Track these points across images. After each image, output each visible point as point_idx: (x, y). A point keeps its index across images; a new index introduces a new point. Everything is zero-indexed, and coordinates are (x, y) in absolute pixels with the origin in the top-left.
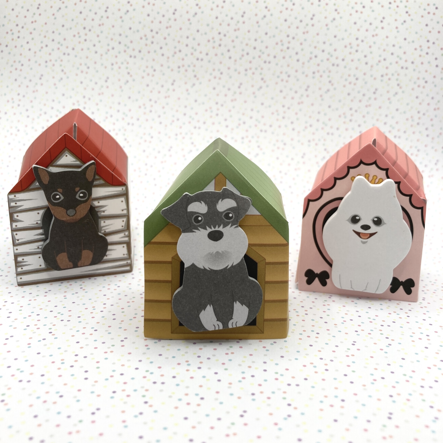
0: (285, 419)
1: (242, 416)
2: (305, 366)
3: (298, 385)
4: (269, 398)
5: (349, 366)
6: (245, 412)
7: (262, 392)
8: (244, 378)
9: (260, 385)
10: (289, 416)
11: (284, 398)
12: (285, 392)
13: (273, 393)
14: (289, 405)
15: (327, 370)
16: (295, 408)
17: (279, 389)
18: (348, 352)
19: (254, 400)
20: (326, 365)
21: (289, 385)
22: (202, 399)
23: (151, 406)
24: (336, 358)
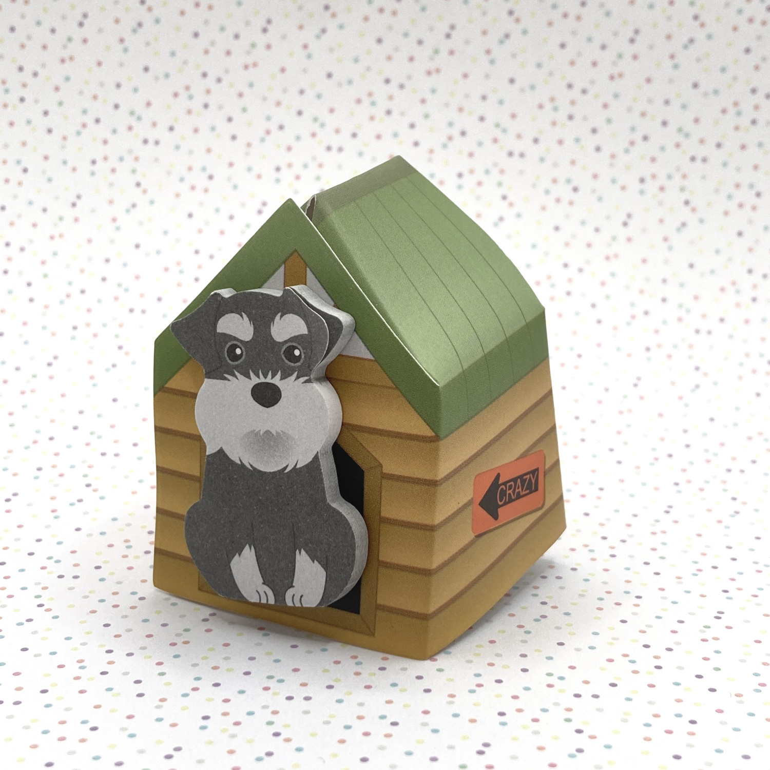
0: (572, 756)
1: (481, 753)
2: (610, 660)
3: (596, 696)
4: (535, 720)
5: (706, 659)
6: (486, 745)
7: (520, 710)
8: (480, 685)
9: (515, 697)
10: (580, 751)
11: (568, 720)
12: (569, 710)
13: (544, 710)
14: (579, 731)
15: (659, 667)
16: (593, 737)
17: (557, 704)
18: (705, 632)
19: (503, 724)
20: (656, 657)
21: (577, 696)
22: (394, 724)
23: (288, 740)
24: (678, 644)
